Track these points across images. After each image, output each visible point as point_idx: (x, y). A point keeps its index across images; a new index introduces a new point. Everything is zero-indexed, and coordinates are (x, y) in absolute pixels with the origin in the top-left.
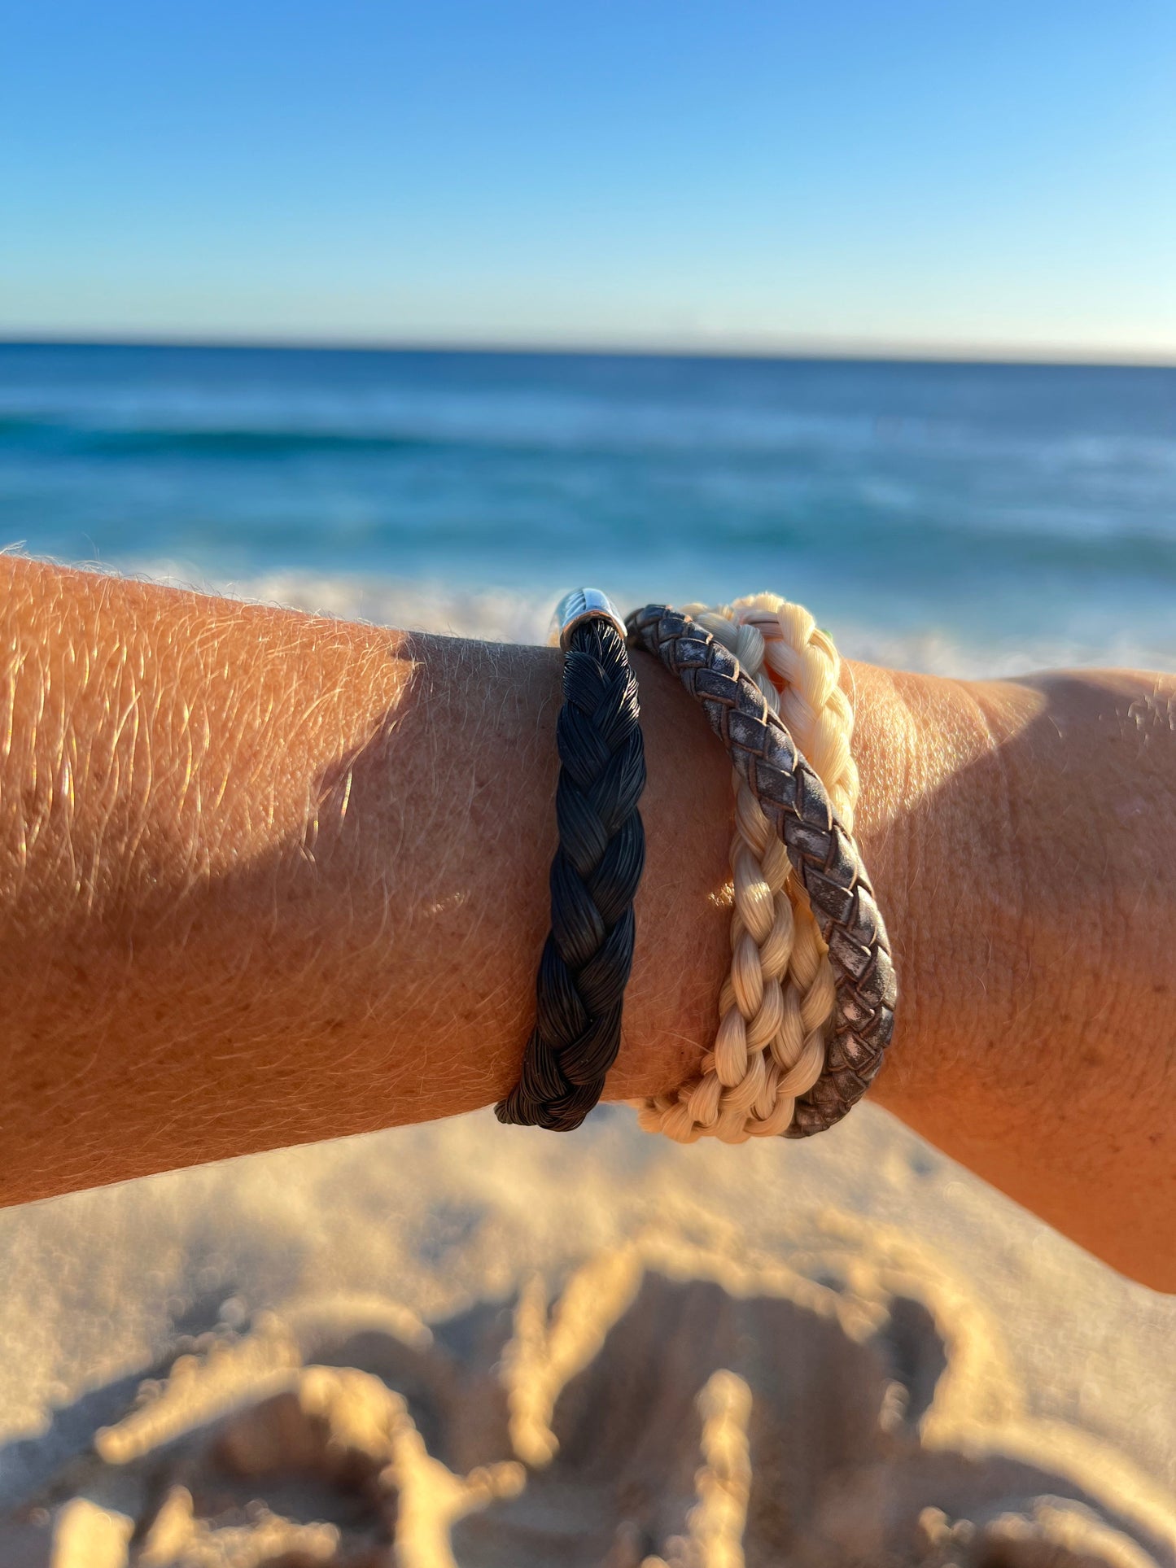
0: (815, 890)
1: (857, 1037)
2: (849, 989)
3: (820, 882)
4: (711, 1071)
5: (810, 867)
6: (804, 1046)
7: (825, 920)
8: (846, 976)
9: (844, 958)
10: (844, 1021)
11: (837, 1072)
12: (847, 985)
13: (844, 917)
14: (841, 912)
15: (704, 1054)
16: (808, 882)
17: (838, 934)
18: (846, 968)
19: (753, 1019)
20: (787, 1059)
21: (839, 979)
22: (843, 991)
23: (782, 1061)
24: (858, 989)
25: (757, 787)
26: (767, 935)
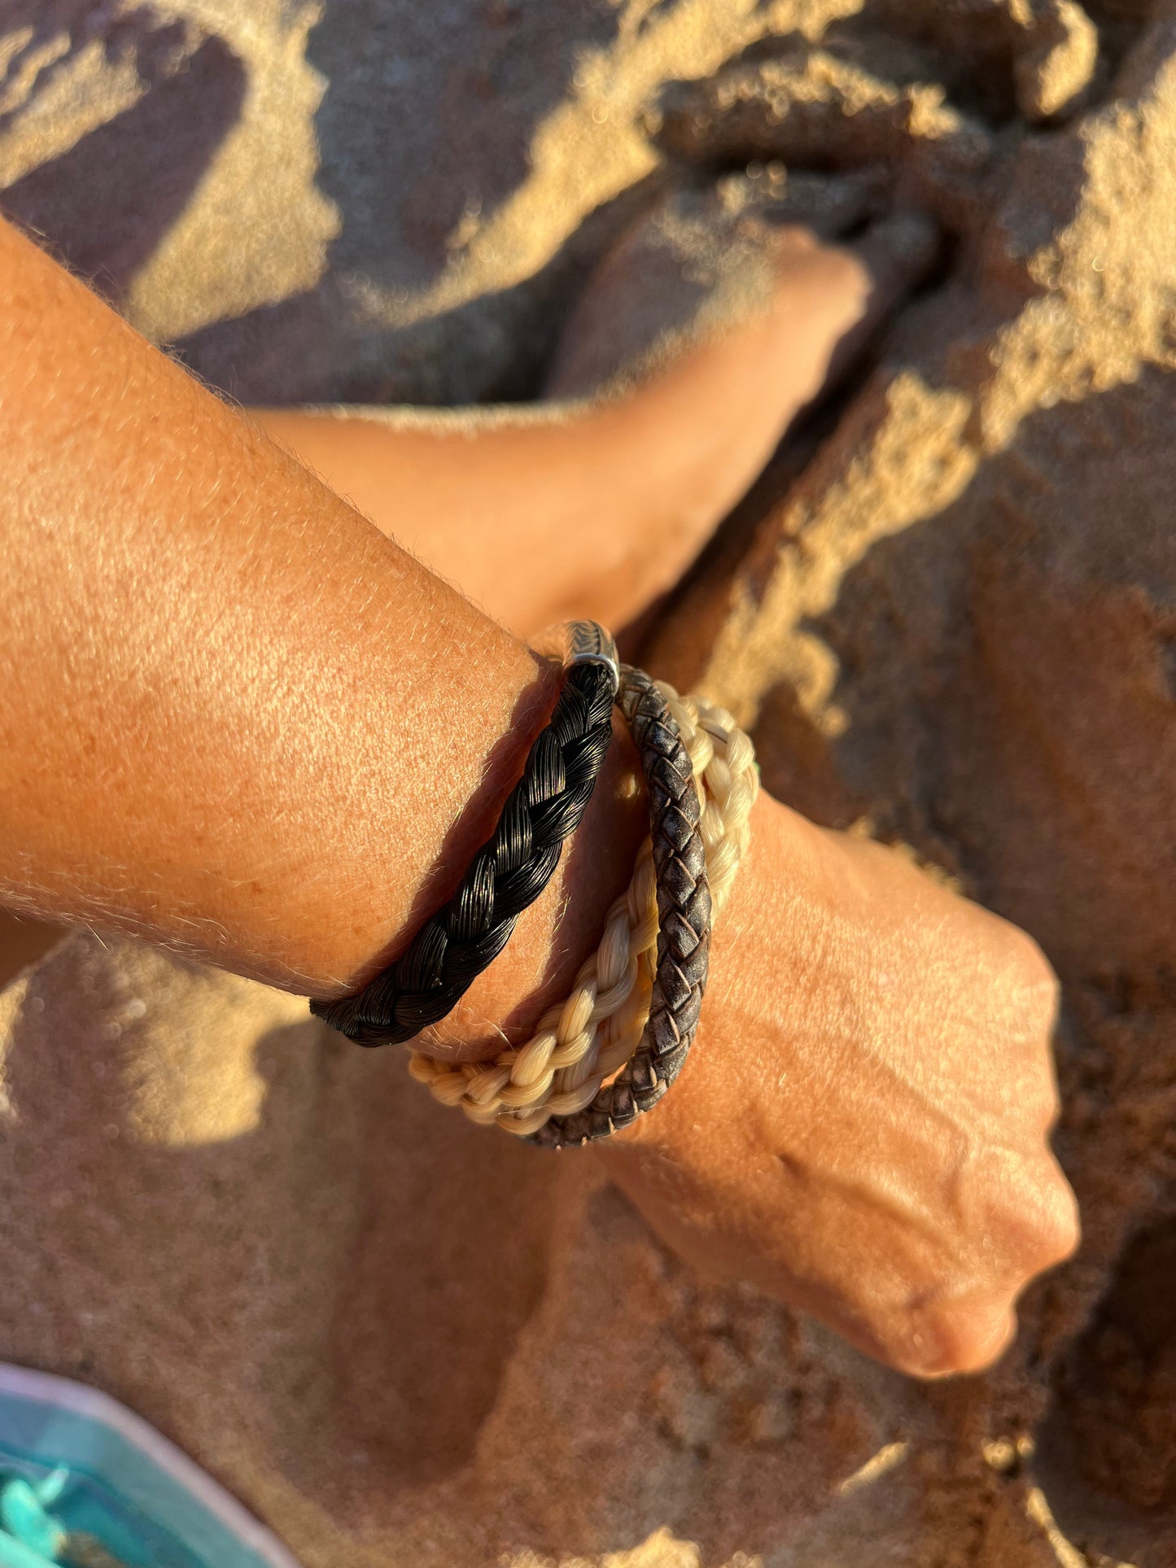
0: (665, 974)
1: (632, 1094)
2: (649, 1058)
3: (673, 971)
4: (507, 1066)
5: (670, 954)
6: (585, 1082)
7: (660, 1000)
8: (652, 1048)
9: (659, 1034)
10: (629, 1079)
11: (598, 1113)
12: (648, 1054)
13: (676, 1006)
14: (676, 1001)
15: (507, 1049)
16: (663, 966)
17: (664, 1016)
18: (656, 1043)
19: (563, 1045)
20: (567, 1086)
21: (644, 1047)
22: (642, 1057)
23: (563, 1083)
24: (655, 1062)
25: (663, 876)
26: (610, 988)
